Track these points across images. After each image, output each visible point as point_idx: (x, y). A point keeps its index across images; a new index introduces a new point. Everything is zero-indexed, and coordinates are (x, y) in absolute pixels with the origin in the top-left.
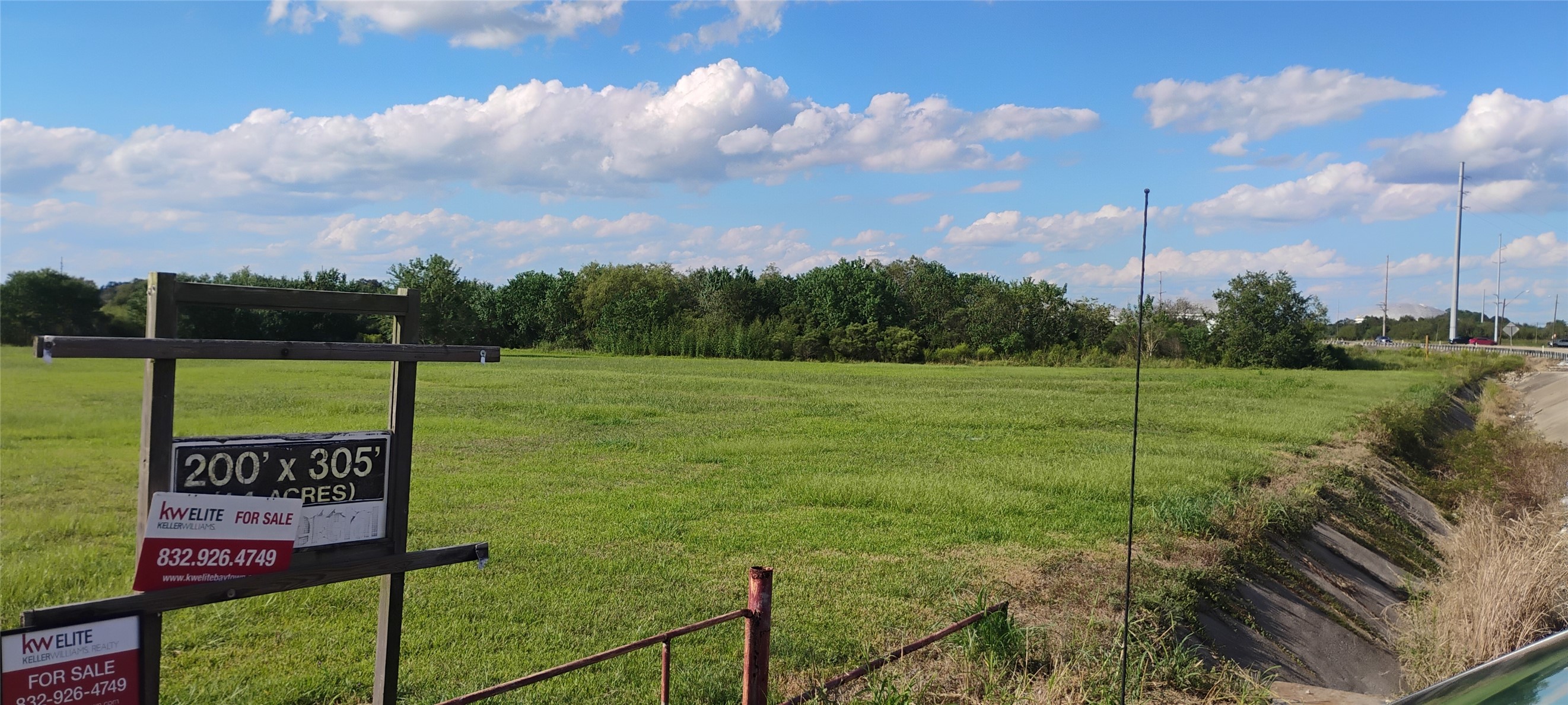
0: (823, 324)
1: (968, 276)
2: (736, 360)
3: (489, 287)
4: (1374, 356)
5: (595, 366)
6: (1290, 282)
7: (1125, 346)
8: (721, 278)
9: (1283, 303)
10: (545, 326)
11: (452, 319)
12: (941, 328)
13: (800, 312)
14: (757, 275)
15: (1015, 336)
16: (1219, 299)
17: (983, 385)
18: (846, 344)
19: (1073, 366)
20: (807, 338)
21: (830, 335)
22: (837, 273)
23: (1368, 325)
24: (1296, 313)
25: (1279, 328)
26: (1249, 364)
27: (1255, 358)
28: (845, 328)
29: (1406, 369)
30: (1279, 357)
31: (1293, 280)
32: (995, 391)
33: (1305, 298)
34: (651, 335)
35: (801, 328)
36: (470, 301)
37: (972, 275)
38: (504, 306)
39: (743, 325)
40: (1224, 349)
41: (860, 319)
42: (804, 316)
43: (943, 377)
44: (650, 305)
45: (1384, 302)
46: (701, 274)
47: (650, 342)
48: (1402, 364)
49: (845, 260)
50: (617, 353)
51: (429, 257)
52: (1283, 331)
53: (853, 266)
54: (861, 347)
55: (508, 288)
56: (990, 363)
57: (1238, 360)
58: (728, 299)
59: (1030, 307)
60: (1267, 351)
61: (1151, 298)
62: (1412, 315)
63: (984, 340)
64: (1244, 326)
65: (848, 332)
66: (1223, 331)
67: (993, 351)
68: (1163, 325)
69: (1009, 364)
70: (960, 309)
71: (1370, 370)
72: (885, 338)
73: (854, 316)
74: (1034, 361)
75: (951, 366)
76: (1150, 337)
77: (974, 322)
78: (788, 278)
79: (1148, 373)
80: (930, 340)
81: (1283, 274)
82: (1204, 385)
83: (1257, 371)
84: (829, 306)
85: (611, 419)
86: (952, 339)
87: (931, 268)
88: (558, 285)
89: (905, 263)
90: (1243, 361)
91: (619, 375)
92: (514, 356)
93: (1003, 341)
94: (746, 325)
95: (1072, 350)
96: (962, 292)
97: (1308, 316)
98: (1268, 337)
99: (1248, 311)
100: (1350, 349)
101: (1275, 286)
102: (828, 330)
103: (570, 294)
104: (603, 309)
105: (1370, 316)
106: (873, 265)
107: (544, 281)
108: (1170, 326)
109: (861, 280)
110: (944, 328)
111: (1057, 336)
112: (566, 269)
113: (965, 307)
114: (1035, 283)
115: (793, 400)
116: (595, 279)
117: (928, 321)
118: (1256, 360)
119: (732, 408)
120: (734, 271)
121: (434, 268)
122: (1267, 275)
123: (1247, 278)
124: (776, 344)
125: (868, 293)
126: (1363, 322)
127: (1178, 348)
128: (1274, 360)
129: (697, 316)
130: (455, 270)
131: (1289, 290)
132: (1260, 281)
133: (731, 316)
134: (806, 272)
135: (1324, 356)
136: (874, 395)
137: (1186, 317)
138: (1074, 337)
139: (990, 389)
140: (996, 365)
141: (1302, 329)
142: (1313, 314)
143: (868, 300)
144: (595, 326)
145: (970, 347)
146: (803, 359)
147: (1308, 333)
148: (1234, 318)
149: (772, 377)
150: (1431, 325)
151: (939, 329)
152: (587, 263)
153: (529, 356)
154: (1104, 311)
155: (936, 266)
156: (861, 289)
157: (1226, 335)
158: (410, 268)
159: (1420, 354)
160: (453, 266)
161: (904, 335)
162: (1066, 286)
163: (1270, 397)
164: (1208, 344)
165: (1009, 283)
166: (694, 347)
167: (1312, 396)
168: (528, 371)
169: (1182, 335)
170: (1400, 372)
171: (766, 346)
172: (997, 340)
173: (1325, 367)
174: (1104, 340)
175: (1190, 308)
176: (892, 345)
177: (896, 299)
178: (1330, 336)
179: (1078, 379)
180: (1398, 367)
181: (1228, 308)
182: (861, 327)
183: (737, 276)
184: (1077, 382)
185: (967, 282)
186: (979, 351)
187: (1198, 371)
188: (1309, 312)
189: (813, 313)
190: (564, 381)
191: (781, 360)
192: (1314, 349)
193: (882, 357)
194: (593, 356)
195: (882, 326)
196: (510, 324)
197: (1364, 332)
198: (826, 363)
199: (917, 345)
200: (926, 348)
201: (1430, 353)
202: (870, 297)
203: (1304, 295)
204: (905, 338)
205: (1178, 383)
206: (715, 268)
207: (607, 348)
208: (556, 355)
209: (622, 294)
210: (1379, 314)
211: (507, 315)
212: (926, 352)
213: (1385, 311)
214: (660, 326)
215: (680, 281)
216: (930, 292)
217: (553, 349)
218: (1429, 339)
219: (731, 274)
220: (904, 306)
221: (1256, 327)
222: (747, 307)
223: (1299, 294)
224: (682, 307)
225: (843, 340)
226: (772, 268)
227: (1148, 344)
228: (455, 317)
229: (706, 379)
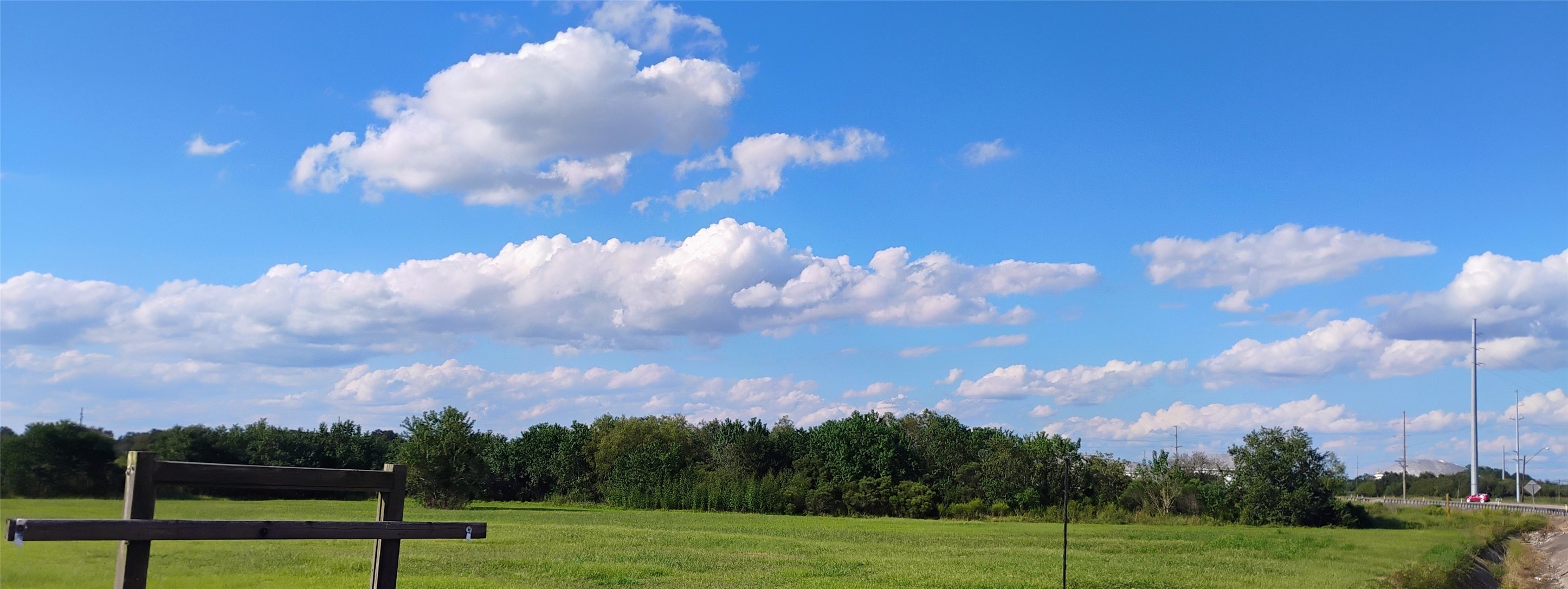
0: (836, 478)
1: (982, 430)
2: (748, 514)
3: (503, 439)
4: (1394, 515)
5: (605, 520)
6: (1305, 439)
7: (1141, 502)
8: (734, 431)
9: (1300, 459)
10: (557, 479)
11: (464, 472)
12: (955, 483)
13: (813, 465)
14: (770, 428)
15: (1029, 491)
16: (1234, 456)
17: (997, 544)
18: (859, 498)
19: (1089, 523)
20: (819, 492)
21: (843, 489)
22: (850, 427)
23: (1388, 481)
24: (1313, 470)
25: (1296, 485)
26: (1268, 522)
27: (1273, 515)
28: (858, 482)
29: (1427, 529)
30: (1298, 515)
31: (1309, 436)
32: (1008, 549)
33: (1322, 455)
34: (663, 488)
35: (813, 482)
36: (483, 453)
37: (985, 429)
38: (516, 458)
39: (756, 478)
40: (1241, 506)
41: (873, 473)
42: (816, 470)
43: (957, 534)
44: (662, 458)
45: (1403, 457)
46: (714, 426)
47: (662, 495)
48: (1424, 523)
49: (859, 414)
50: (628, 507)
51: (443, 410)
52: (1301, 488)
53: (866, 419)
54: (875, 502)
55: (522, 440)
56: (1004, 518)
57: (1256, 518)
58: (740, 452)
59: (1044, 462)
60: (1285, 509)
61: (1166, 454)
62: (1433, 471)
63: (998, 495)
64: (1262, 483)
65: (861, 486)
66: (1240, 488)
67: (1008, 507)
68: (1180, 481)
69: (1024, 520)
70: (974, 463)
71: (1390, 528)
72: (898, 493)
73: (867, 470)
74: (1049, 517)
75: (965, 522)
76: (1166, 494)
77: (988, 476)
78: (801, 430)
79: (1164, 530)
80: (944, 495)
81: (1299, 431)
82: (1222, 544)
83: (1275, 530)
84: (842, 460)
85: (615, 580)
86: (966, 493)
87: (946, 422)
88: (571, 438)
89: (919, 417)
90: (1261, 518)
91: (629, 530)
92: (524, 509)
93: (1018, 496)
94: (759, 478)
95: (1087, 506)
96: (976, 447)
97: (1326, 473)
98: (1286, 494)
99: (1266, 467)
100: (1369, 508)
101: (1290, 442)
102: (841, 484)
103: (583, 447)
104: (615, 462)
105: (1389, 472)
106: (887, 418)
107: (558, 434)
108: (1186, 482)
109: (874, 434)
110: (958, 483)
111: (1072, 491)
112: (580, 421)
113: (978, 461)
114: (1049, 438)
115: (803, 558)
116: (608, 432)
117: (942, 475)
118: (1274, 518)
119: (741, 567)
120: (747, 424)
121: (448, 420)
122: (1283, 431)
123: (1262, 434)
124: (788, 498)
125: (881, 446)
126: (1383, 478)
127: (1195, 505)
128: (1293, 518)
129: (709, 469)
130: (469, 423)
131: (1305, 446)
132: (1276, 438)
133: (743, 469)
134: (819, 424)
135: (1344, 514)
136: (885, 553)
137: (1203, 472)
138: (1089, 493)
139: (1004, 548)
140: (1011, 521)
141: (1319, 486)
142: (1330, 471)
143: (882, 454)
144: (607, 479)
145: (984, 503)
146: (816, 514)
147: (1326, 490)
148: (1250, 474)
149: (783, 533)
150: (1452, 482)
151: (953, 484)
152: (600, 416)
153: (539, 509)
154: (1118, 467)
155: (949, 420)
156: (873, 443)
157: (1243, 492)
158: (424, 420)
159: (1441, 513)
160: (467, 418)
161: (917, 489)
162: (1079, 441)
163: (1289, 558)
164: (1225, 501)
165: (1022, 437)
166: (706, 501)
167: (1332, 557)
168: (538, 526)
169: (1199, 491)
170: (1422, 532)
171: (779, 500)
172: (1011, 495)
173: (1345, 525)
174: (1119, 496)
175: (1207, 463)
176: (905, 499)
177: (909, 452)
178: (1350, 492)
179: (1094, 536)
180: (1420, 527)
181: (1244, 464)
182: (874, 481)
183: (750, 429)
184: (1091, 540)
185: (980, 436)
186: (994, 506)
187: (1216, 529)
188: (1326, 469)
189: (826, 466)
190: (572, 536)
191: (793, 514)
192: (1333, 507)
193: (896, 512)
194: (604, 510)
195: (896, 480)
196: (522, 477)
197: (1385, 489)
198: (838, 518)
199: (931, 499)
200: (940, 503)
201: (1451, 511)
202: (883, 451)
203: (1321, 452)
204: (919, 493)
205: (1196, 542)
206: (728, 420)
207: (619, 501)
208: (566, 509)
209: (634, 447)
210: (1398, 470)
211: (519, 468)
212: (940, 507)
213: (1404, 467)
214: (672, 479)
215: (693, 433)
216: (943, 446)
217: (565, 502)
218: (1450, 496)
219: (744, 427)
220: (917, 460)
221: (1274, 484)
222: (760, 460)
223: (1315, 450)
224: (695, 460)
225: (856, 494)
226: (785, 421)
227: (1165, 500)
228: (467, 469)
229: (715, 535)
